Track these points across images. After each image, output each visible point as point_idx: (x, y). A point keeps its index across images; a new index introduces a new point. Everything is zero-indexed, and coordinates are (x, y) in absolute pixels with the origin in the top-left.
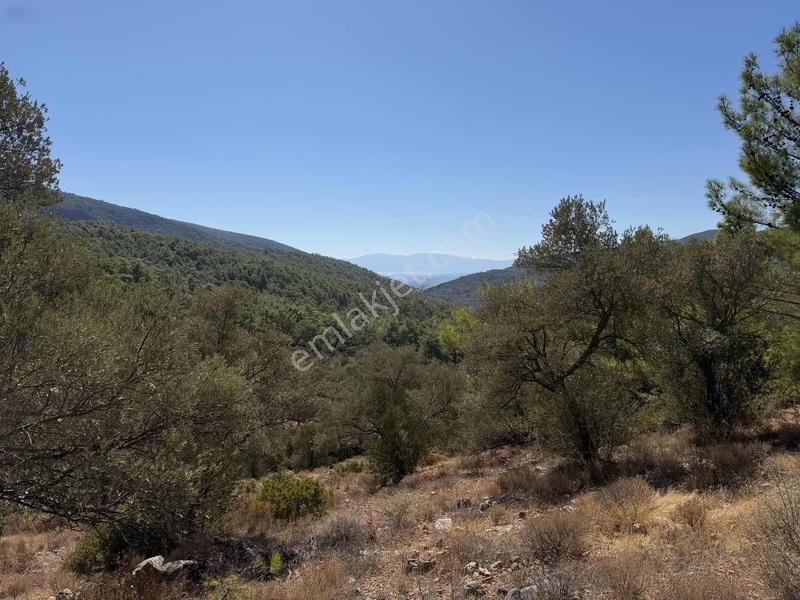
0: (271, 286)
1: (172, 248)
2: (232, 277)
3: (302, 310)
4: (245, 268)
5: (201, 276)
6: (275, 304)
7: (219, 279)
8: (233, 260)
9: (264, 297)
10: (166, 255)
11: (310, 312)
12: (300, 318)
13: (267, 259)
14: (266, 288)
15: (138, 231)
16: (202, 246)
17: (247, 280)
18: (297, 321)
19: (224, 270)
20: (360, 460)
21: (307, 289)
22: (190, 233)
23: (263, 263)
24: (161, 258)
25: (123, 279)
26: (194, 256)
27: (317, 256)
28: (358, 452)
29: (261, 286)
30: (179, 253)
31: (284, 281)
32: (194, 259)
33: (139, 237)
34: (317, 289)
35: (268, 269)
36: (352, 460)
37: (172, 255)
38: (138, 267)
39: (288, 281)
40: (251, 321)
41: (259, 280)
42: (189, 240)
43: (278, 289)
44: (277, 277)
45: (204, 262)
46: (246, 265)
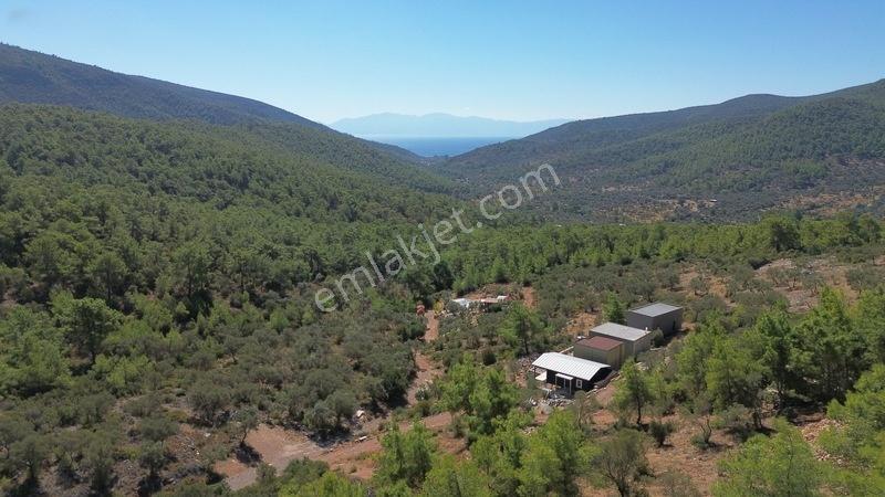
0: (253, 184)
2: (210, 175)
4: (224, 163)
8: (210, 153)
14: (247, 187)
16: (175, 136)
17: (226, 178)
19: (201, 167)
21: (294, 188)
23: (245, 156)
26: (164, 149)
29: (243, 185)
30: (149, 147)
31: (267, 179)
32: (167, 153)
34: (305, 187)
35: (249, 164)
37: (142, 150)
39: (272, 179)
41: (240, 177)
43: (261, 189)
44: (260, 173)
45: (178, 156)
46: (226, 159)
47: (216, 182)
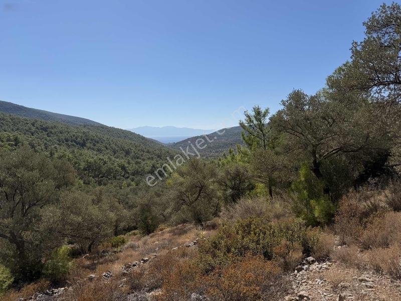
0: (88, 145)
1: (33, 125)
2: (67, 141)
3: (106, 158)
4: (74, 136)
5: (50, 140)
6: (92, 156)
7: (60, 142)
8: (67, 131)
9: (85, 151)
10: (30, 129)
11: (110, 160)
12: (105, 163)
13: (85, 130)
14: (85, 146)
15: (14, 115)
16: (50, 123)
17: (75, 142)
18: (104, 165)
19: (63, 137)
20: (136, 231)
21: (108, 146)
22: (42, 116)
23: (84, 133)
24: (27, 131)
25: (9, 144)
26: (45, 129)
27: (113, 128)
28: (135, 228)
29: (83, 145)
30: (37, 128)
31: (95, 142)
32: (46, 131)
33: (14, 119)
34: (114, 146)
35: (86, 136)
36: (133, 231)
37: (33, 129)
38: (17, 138)
39: (98, 142)
40: (79, 165)
41: (82, 142)
42: (43, 121)
43: (92, 146)
44: (91, 140)
45: (51, 132)
46: (74, 134)
47: (70, 143)
